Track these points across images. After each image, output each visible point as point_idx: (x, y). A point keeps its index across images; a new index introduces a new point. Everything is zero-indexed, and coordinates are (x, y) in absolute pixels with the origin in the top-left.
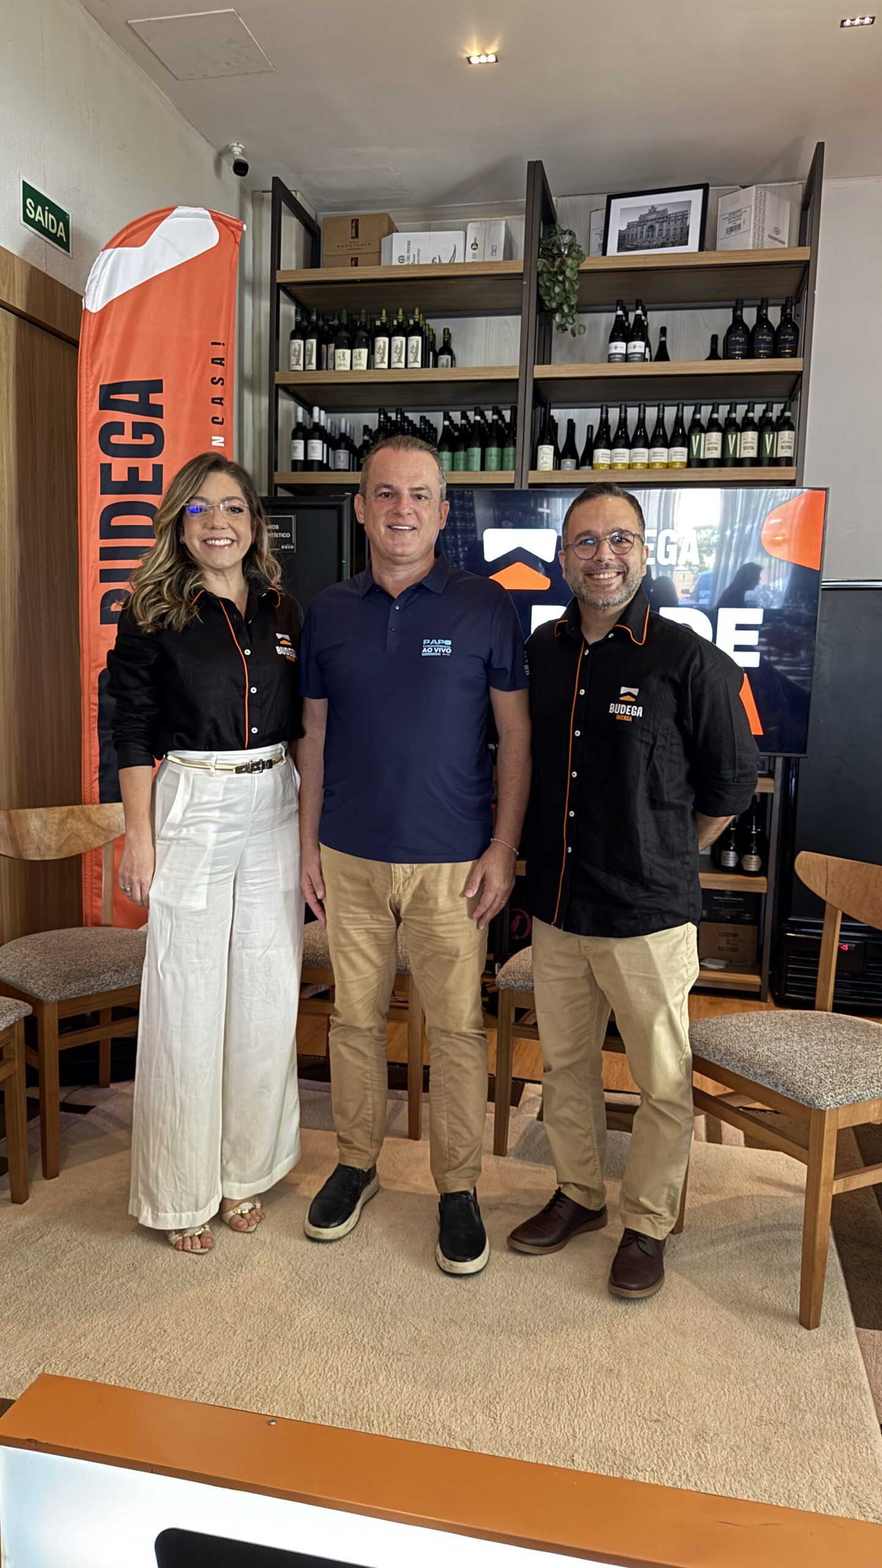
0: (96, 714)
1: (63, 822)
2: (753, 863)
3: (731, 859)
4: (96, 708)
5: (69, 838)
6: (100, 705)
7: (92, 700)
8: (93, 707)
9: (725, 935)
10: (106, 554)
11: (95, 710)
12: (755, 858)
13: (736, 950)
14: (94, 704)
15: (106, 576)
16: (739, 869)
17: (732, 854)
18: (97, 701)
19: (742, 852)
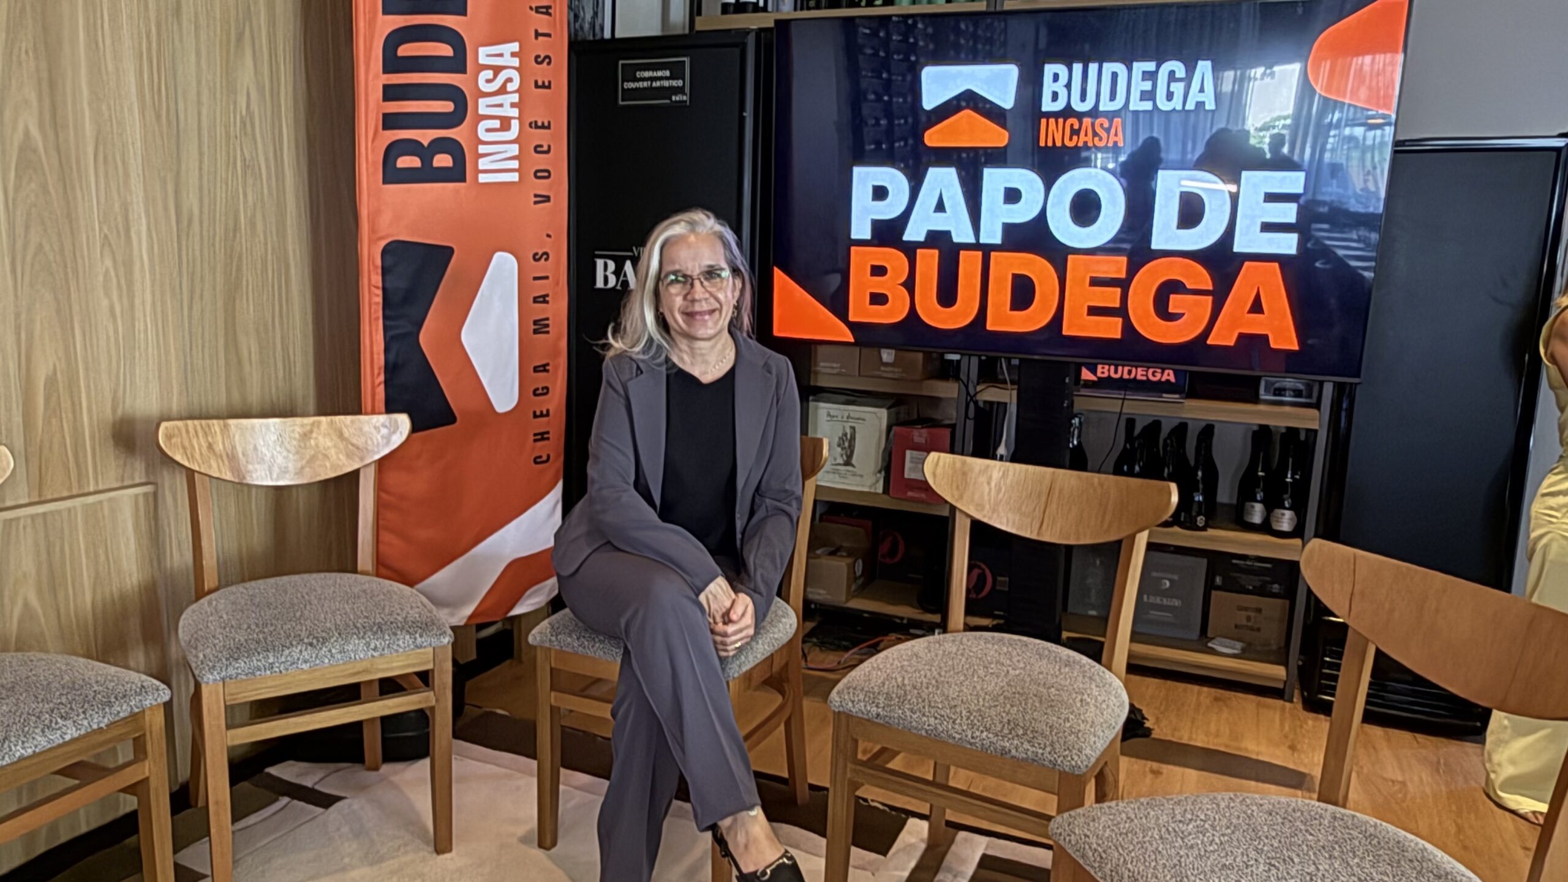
0: (380, 300)
1: (306, 436)
2: (1285, 520)
3: (1257, 512)
4: (380, 292)
5: (313, 459)
6: (384, 289)
7: (373, 282)
8: (373, 289)
9: (1246, 609)
10: (391, 93)
11: (377, 295)
12: (1288, 514)
13: (1259, 630)
14: (377, 288)
15: (390, 121)
16: (1266, 527)
17: (1258, 508)
18: (380, 284)
19: (1272, 504)
